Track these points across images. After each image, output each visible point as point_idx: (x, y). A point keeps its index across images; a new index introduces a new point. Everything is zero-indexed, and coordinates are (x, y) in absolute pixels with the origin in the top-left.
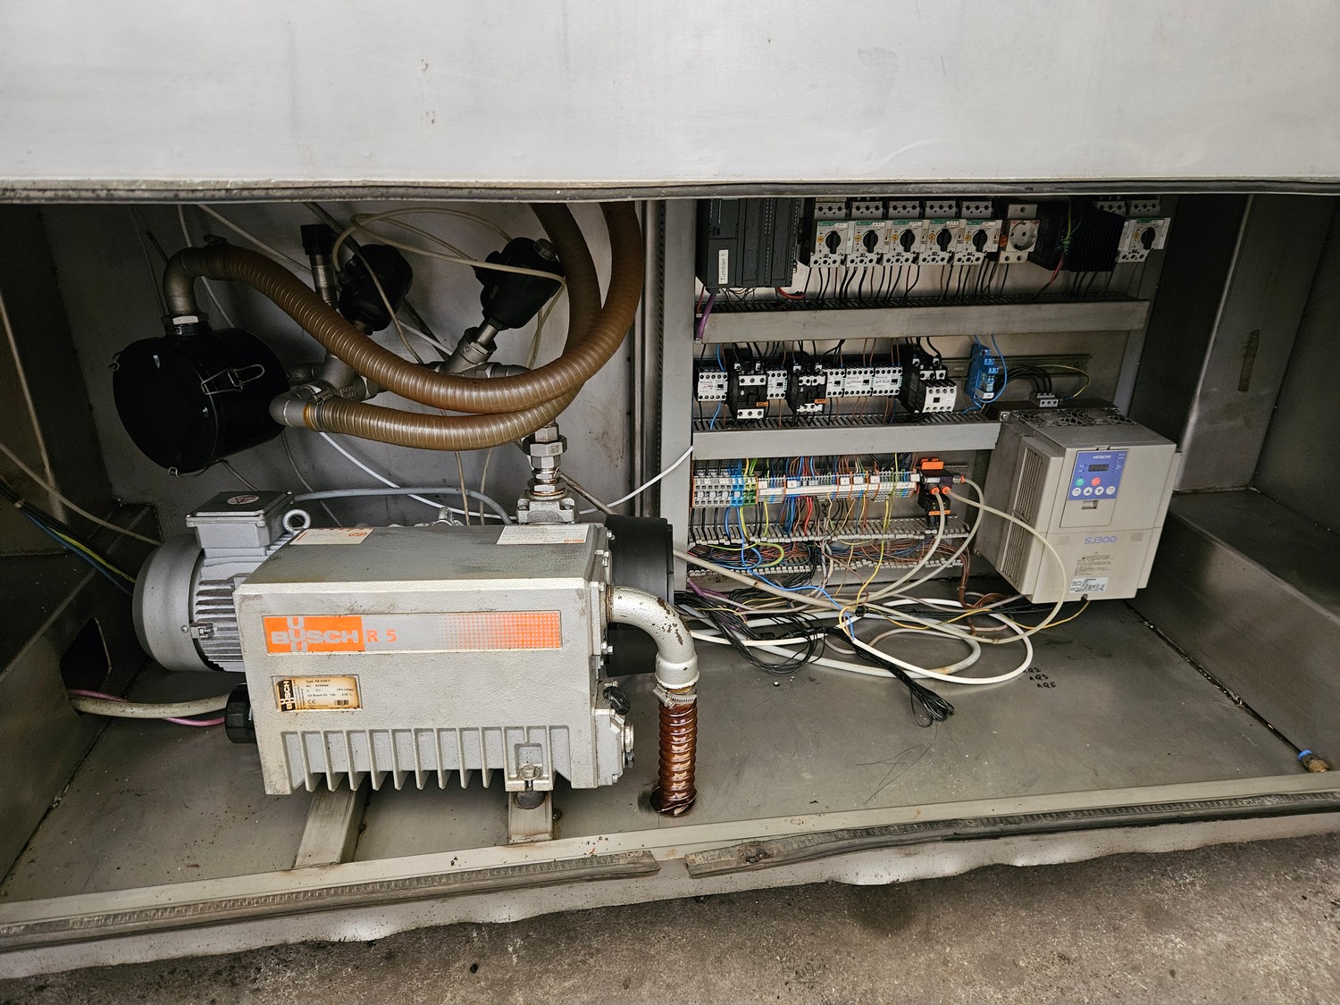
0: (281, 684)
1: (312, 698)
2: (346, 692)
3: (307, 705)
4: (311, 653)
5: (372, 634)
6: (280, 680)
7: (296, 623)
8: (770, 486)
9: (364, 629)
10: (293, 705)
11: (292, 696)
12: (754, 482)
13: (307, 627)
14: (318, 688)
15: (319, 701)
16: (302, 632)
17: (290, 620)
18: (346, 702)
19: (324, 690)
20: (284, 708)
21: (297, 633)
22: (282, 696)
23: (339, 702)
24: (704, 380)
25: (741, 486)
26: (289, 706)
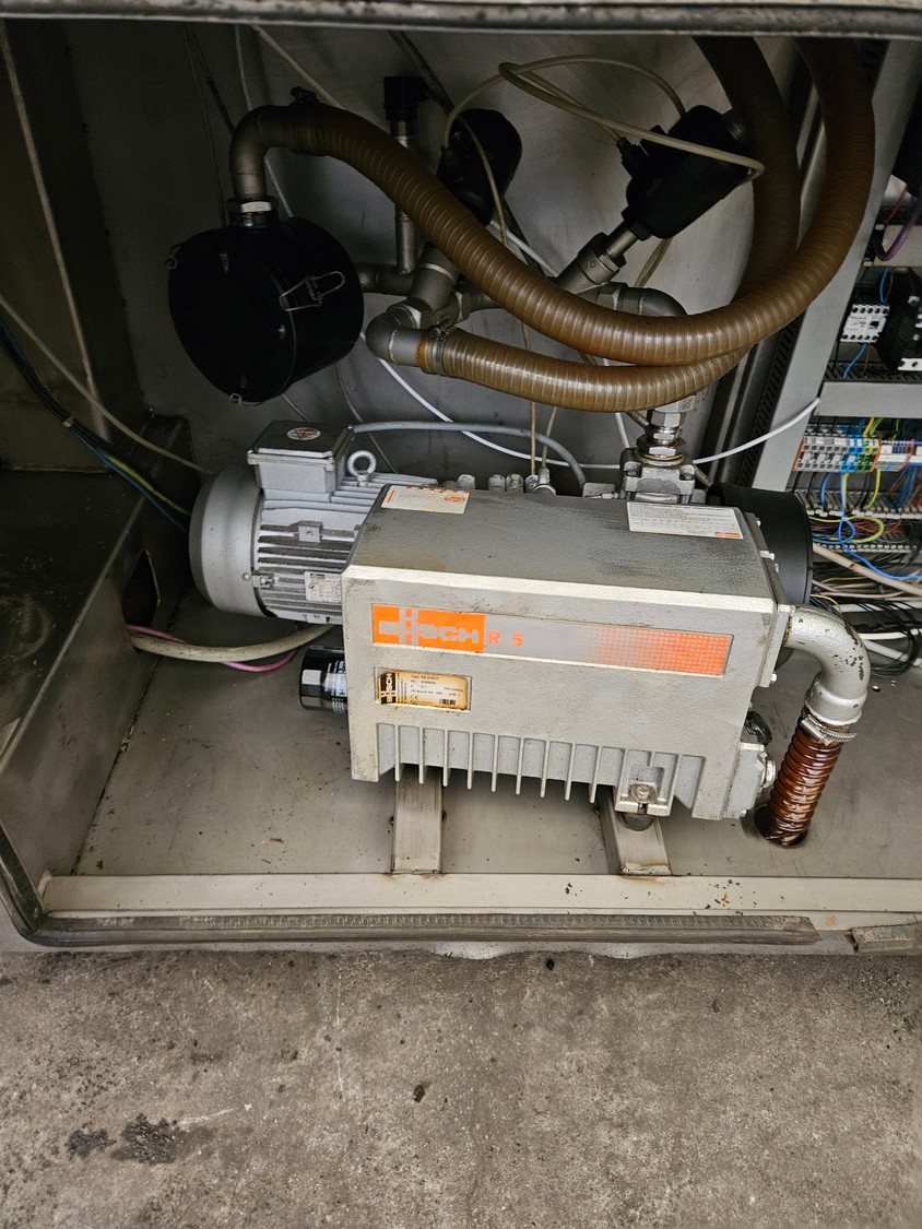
0: (384, 677)
1: (416, 694)
2: (454, 692)
3: (408, 699)
4: (421, 648)
5: (495, 636)
6: (382, 672)
7: (409, 614)
8: (895, 451)
9: (487, 630)
10: (394, 698)
11: (394, 689)
12: (877, 445)
13: (420, 621)
14: (424, 684)
15: (422, 697)
16: (415, 624)
17: (402, 612)
18: (452, 702)
19: (429, 687)
20: (384, 701)
21: (409, 624)
22: (384, 687)
23: (445, 702)
24: (858, 314)
25: (860, 450)
26: (389, 699)
